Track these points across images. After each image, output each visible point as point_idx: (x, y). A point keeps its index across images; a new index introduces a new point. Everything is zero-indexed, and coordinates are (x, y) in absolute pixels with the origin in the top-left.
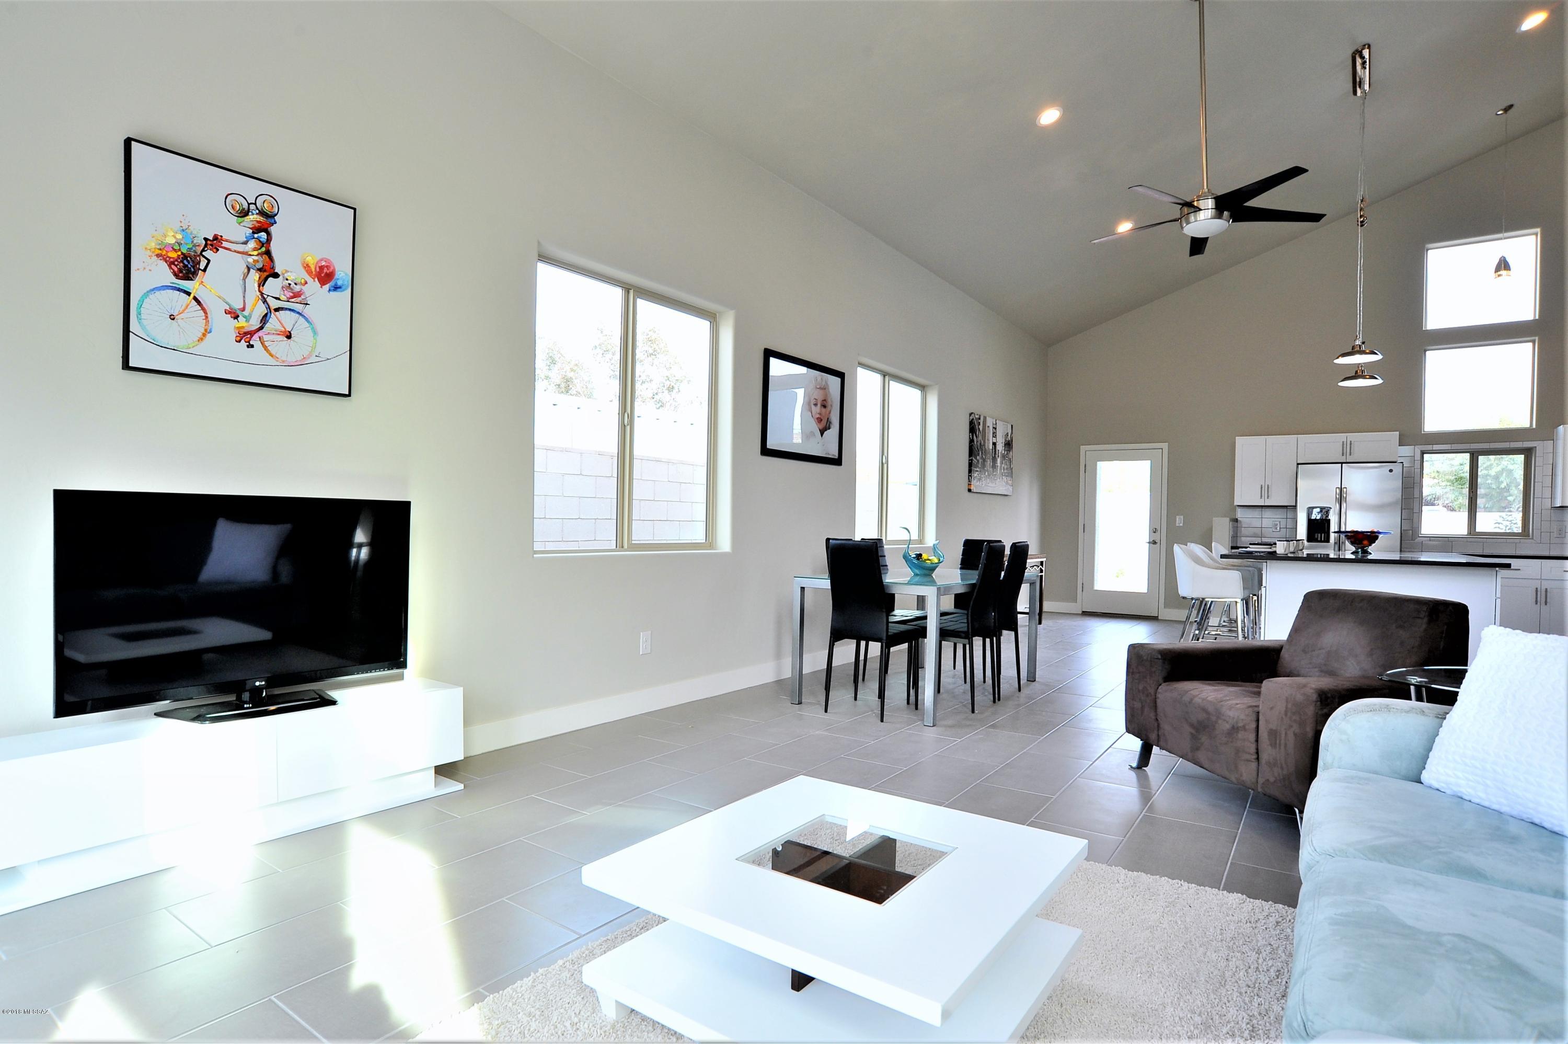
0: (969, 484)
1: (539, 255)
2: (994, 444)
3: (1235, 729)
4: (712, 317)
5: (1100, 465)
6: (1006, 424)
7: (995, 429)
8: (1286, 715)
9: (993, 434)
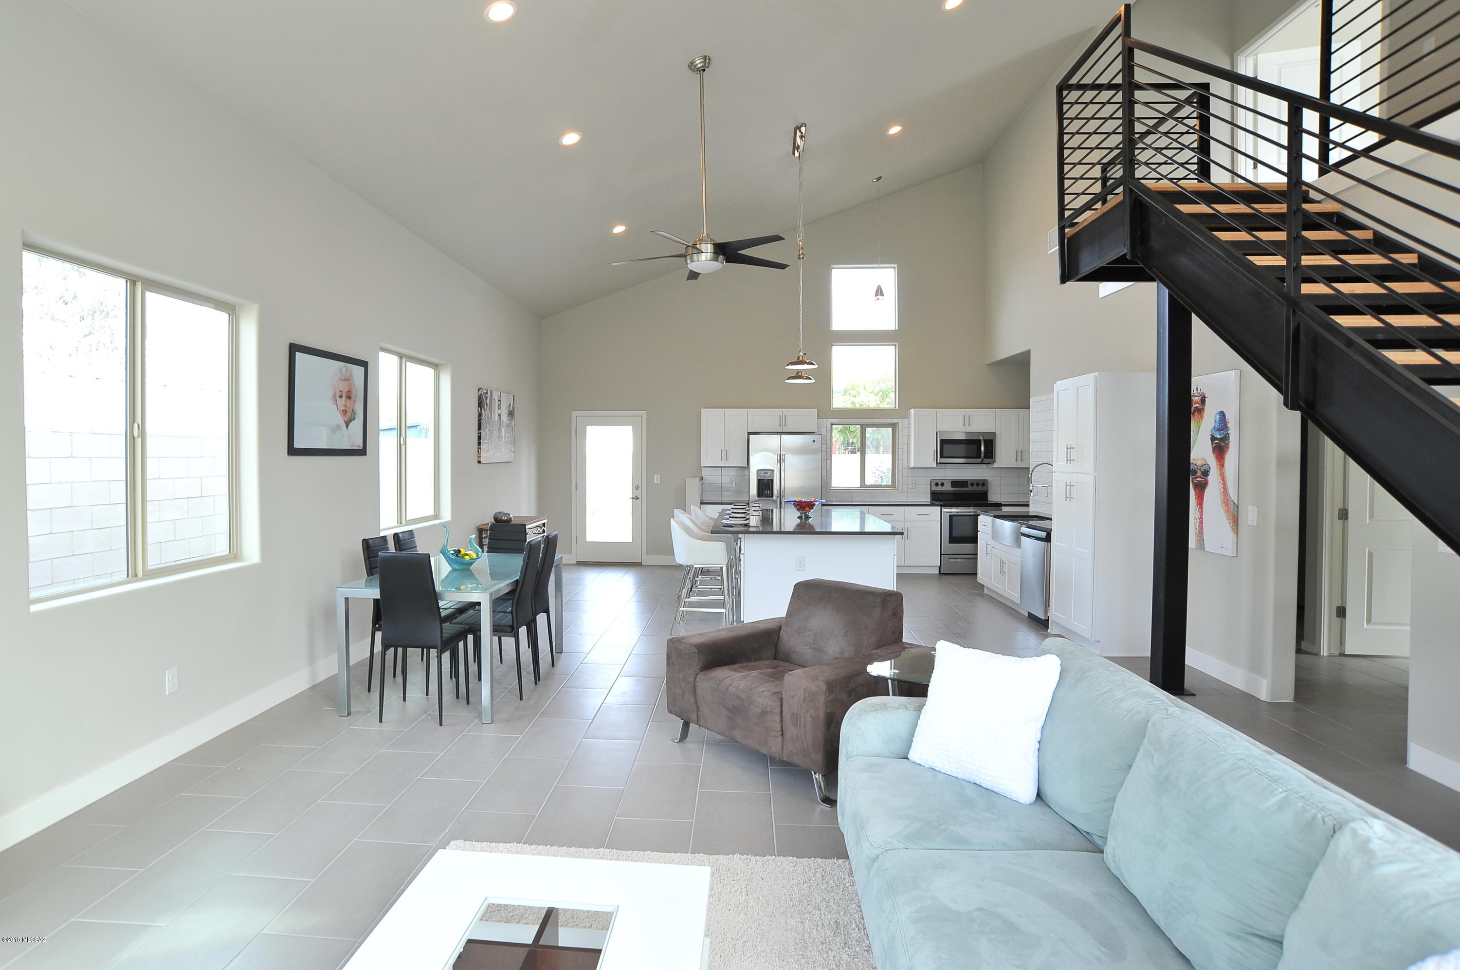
0: (478, 456)
1: (23, 243)
2: (499, 415)
3: (764, 713)
4: (231, 310)
5: (589, 429)
6: (508, 395)
7: (500, 401)
8: (804, 702)
9: (498, 406)
